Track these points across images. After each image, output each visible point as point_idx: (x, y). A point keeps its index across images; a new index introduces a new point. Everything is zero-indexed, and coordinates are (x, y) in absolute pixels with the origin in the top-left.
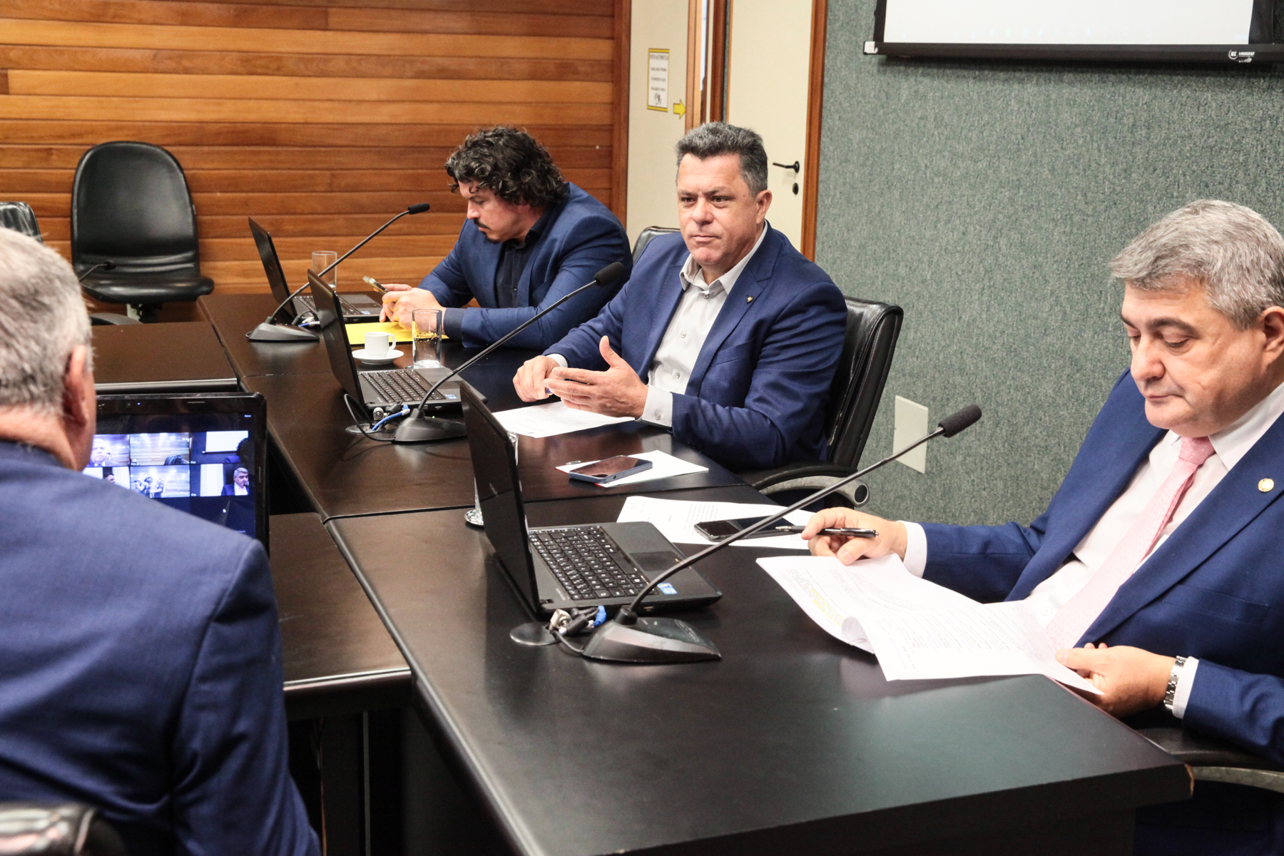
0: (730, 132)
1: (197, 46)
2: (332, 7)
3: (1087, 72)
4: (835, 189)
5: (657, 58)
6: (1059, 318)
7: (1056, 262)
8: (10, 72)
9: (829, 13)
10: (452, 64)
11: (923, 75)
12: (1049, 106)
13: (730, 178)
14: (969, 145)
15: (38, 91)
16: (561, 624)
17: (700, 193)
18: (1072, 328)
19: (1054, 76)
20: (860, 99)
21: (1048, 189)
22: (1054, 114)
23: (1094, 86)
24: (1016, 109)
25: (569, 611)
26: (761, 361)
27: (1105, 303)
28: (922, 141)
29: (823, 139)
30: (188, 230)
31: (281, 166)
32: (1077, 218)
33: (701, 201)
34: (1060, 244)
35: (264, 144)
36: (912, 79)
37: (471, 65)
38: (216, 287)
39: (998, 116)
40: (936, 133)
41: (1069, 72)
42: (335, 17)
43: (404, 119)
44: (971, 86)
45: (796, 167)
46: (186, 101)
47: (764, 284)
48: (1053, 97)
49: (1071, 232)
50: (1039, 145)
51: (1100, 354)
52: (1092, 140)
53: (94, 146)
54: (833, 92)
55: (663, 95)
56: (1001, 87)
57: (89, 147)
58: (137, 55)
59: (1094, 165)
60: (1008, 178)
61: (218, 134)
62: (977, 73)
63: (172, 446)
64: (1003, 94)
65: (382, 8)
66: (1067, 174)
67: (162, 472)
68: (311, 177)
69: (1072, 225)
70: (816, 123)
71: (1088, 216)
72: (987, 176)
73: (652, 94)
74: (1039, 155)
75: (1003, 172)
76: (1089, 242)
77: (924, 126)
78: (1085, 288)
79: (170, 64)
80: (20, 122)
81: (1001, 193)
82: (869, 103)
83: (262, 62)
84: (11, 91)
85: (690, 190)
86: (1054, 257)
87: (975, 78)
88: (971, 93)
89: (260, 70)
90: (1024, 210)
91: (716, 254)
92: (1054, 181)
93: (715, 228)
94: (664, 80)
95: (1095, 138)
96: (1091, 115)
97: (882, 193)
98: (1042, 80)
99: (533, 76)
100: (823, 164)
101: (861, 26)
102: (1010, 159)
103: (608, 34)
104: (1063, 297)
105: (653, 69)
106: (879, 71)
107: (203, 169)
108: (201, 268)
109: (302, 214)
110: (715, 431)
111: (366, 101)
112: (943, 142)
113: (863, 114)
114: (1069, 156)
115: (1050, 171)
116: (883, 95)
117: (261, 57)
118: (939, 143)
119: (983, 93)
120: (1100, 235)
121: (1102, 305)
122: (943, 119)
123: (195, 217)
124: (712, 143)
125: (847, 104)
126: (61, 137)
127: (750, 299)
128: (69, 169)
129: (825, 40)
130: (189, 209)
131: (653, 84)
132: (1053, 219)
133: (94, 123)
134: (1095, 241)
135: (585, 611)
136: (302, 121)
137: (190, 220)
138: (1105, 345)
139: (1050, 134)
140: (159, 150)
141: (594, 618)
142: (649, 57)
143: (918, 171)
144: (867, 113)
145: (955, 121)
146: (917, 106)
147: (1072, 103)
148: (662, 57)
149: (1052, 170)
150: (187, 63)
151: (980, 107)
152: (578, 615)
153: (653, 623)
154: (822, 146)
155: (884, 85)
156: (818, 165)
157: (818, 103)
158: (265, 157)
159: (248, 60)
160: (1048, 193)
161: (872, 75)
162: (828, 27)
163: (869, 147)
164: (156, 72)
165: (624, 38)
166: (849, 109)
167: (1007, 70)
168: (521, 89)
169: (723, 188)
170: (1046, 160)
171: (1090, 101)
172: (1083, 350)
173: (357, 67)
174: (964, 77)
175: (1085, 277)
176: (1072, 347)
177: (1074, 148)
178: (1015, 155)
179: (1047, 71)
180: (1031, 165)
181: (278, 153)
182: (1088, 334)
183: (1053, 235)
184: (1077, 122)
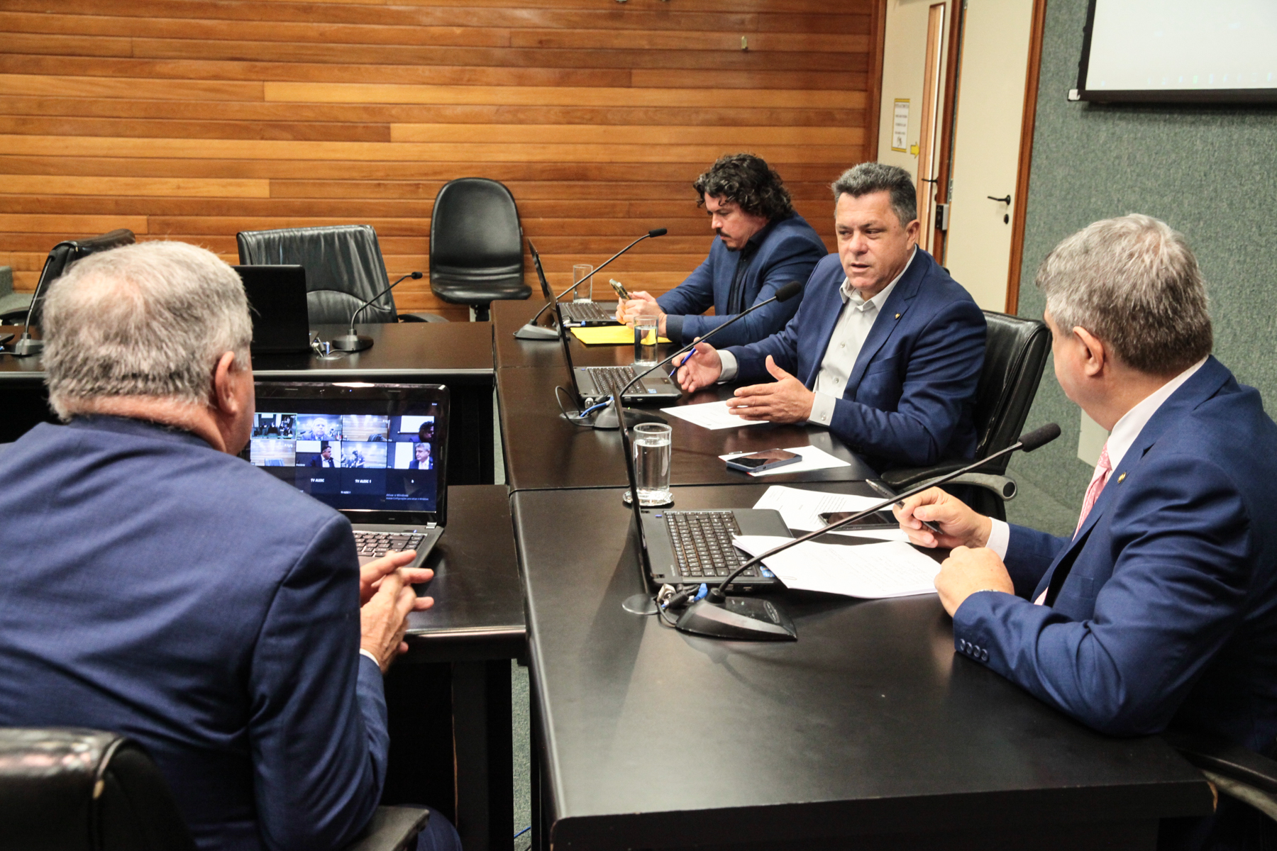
0: (880, 171)
1: (530, 102)
2: (635, 68)
3: (1267, 114)
4: (1040, 219)
5: (900, 107)
6: (1230, 339)
7: (1230, 287)
8: (392, 125)
9: (1042, 66)
10: (731, 113)
11: (1120, 119)
12: (1230, 146)
13: (882, 212)
14: (1157, 181)
15: (411, 139)
16: (666, 597)
17: (856, 227)
18: (1241, 349)
19: (1236, 119)
20: (1064, 140)
21: (1226, 221)
22: (1236, 154)
23: (1274, 127)
24: (1200, 148)
25: (675, 586)
26: (909, 374)
27: (1273, 327)
28: (1116, 178)
29: (1032, 176)
30: (516, 247)
31: (589, 197)
32: (1250, 249)
33: (857, 234)
34: (1234, 272)
35: (579, 180)
36: (1110, 123)
37: (746, 115)
38: (533, 293)
39: (1184, 155)
40: (1129, 170)
41: (1251, 114)
42: (638, 76)
43: (688, 159)
44: (1162, 128)
45: (1008, 200)
46: (519, 145)
47: (910, 301)
48: (1236, 137)
49: (1245, 261)
50: (1219, 181)
51: (1266, 373)
52: (1269, 177)
53: (450, 181)
54: (1042, 134)
55: (904, 140)
56: (1188, 129)
57: (445, 182)
58: (485, 109)
59: (1269, 200)
60: (1190, 211)
61: (543, 171)
62: (1168, 116)
63: (375, 426)
64: (1189, 135)
65: (675, 69)
66: (1244, 208)
67: (367, 447)
68: (614, 206)
69: (1246, 255)
70: (1026, 160)
71: (1261, 246)
72: (1172, 210)
73: (896, 137)
74: (1219, 191)
75: (1186, 205)
76: (1261, 271)
77: (1119, 164)
78: (1255, 312)
79: (509, 117)
80: (397, 163)
81: (1184, 224)
82: (1072, 144)
83: (579, 114)
84: (392, 140)
85: (846, 224)
86: (1228, 283)
87: (1165, 121)
88: (1161, 135)
89: (577, 120)
90: (1203, 241)
91: (870, 281)
92: (1231, 215)
93: (869, 258)
94: (905, 125)
95: (1271, 175)
96: (1269, 154)
97: (1079, 224)
98: (1225, 122)
99: (797, 123)
100: (1031, 197)
101: (1069, 76)
102: (1193, 194)
103: (862, 86)
104: (1234, 320)
105: (897, 116)
106: (1082, 116)
107: (529, 199)
108: (525, 277)
109: (606, 235)
110: (873, 432)
111: (660, 145)
112: (1134, 178)
113: (1066, 154)
114: (1246, 191)
115: (1228, 205)
116: (1084, 137)
117: (578, 110)
118: (1131, 179)
119: (1172, 134)
120: (1271, 264)
121: (1269, 329)
122: (1135, 157)
123: (522, 237)
124: (864, 183)
125: (1054, 145)
126: (426, 174)
127: (897, 316)
128: (431, 201)
129: (1037, 88)
130: (518, 231)
131: (897, 129)
132: (1229, 249)
133: (450, 163)
134: (1266, 269)
135: (688, 588)
136: (609, 161)
137: (518, 239)
138: (1270, 365)
139: (1231, 171)
140: (497, 184)
141: (695, 594)
142: (895, 106)
143: (1111, 204)
144: (1071, 153)
145: (1146, 160)
146: (1113, 147)
147: (1252, 142)
148: (904, 106)
149: (1231, 205)
150: (521, 116)
151: (1169, 147)
152: (681, 591)
153: (740, 602)
154: (1031, 182)
155: (1086, 128)
156: (1027, 199)
157: (1029, 144)
158: (577, 190)
159: (568, 113)
160: (1225, 225)
161: (1076, 120)
162: (1041, 78)
163: (1070, 183)
164: (498, 123)
165: (875, 90)
166: (1055, 149)
167: (1195, 114)
168: (787, 134)
169: (875, 222)
170: (1225, 196)
171: (1269, 141)
172: (1250, 370)
173: (654, 117)
174: (1156, 120)
175: (1255, 303)
176: (1240, 366)
177: (1252, 184)
178: (1198, 191)
179: (1231, 114)
180: (1211, 199)
181: (588, 187)
182: (1256, 355)
183: (1228, 263)
184: (1256, 160)
